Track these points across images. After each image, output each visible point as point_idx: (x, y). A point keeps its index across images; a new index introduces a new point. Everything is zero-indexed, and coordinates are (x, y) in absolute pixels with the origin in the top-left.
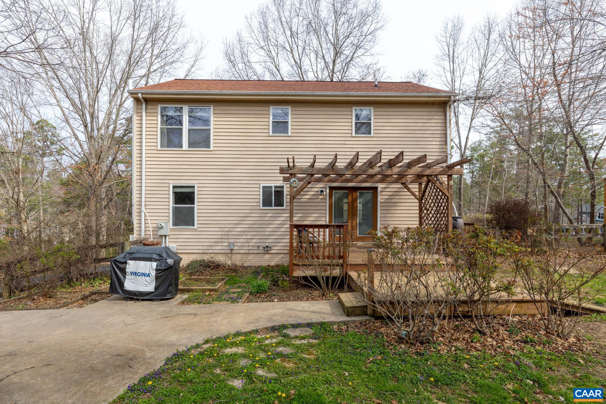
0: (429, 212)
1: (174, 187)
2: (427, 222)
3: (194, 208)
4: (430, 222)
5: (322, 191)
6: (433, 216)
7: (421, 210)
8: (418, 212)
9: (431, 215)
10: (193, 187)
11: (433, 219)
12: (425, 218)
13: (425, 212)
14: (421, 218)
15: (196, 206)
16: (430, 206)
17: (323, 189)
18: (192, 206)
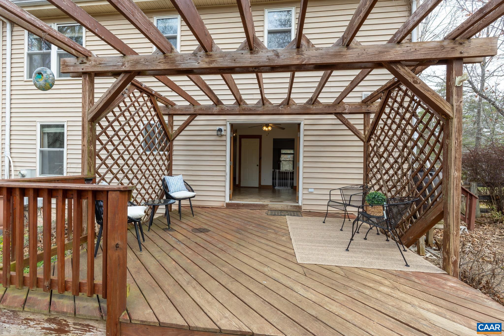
0: (383, 160)
1: (43, 127)
2: (379, 176)
3: (62, 152)
4: (386, 177)
5: (220, 130)
6: (392, 167)
7: (367, 157)
8: (362, 160)
9: (387, 166)
10: (63, 126)
11: (391, 172)
12: (375, 170)
13: (375, 160)
14: (367, 169)
15: (65, 150)
16: (386, 149)
17: (222, 128)
18: (61, 149)
